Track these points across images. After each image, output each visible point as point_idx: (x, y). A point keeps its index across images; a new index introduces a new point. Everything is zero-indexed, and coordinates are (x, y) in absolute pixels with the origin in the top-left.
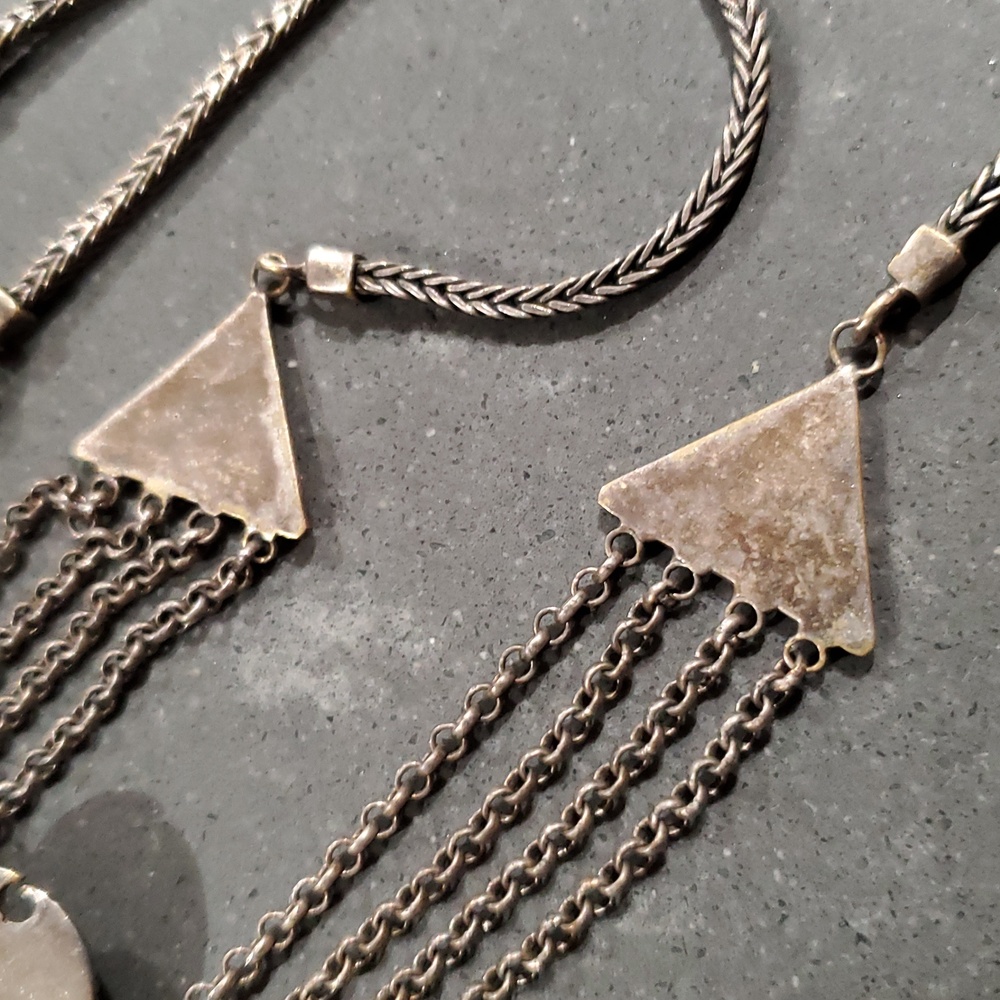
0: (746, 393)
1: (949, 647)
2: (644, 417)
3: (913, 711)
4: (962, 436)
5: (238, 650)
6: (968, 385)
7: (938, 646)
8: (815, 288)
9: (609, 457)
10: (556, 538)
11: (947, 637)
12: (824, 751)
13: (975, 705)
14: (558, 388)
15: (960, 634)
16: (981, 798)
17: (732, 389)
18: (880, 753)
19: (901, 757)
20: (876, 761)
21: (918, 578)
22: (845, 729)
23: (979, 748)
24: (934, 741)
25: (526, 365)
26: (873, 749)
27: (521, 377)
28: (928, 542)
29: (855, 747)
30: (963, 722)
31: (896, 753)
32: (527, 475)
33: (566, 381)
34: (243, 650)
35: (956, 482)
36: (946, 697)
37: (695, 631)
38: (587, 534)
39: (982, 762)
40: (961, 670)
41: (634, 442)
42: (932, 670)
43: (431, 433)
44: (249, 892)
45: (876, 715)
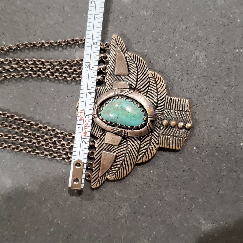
0: (182, 23)
1: (205, 77)
2: (162, 23)
3: (196, 86)
4: (217, 40)
5: (76, 51)
6: (221, 31)
7: (203, 76)
8: (199, 6)
9: (154, 30)
10: (141, 43)
11: (205, 75)
12: (179, 90)
13: (207, 87)
14: (147, 14)
15: (208, 75)
16: (204, 103)
17: (179, 22)
18: (189, 93)
19: (192, 94)
20: (188, 94)
21: (203, 63)
22: (184, 87)
23: (206, 95)
24: (198, 92)
25: (142, 8)
26: (188, 92)
27: (140, 10)
28: (207, 58)
29: (184, 91)
30: (204, 90)
31: (191, 93)
32: (137, 30)
33: (149, 13)
34: (77, 51)
35: (214, 48)
36: (202, 85)
37: (162, 65)
38: (146, 43)
39: (206, 97)
40: (206, 81)
41: (159, 28)
42: (201, 80)
43: (121, 17)
44: (71, 96)
45: (190, 86)
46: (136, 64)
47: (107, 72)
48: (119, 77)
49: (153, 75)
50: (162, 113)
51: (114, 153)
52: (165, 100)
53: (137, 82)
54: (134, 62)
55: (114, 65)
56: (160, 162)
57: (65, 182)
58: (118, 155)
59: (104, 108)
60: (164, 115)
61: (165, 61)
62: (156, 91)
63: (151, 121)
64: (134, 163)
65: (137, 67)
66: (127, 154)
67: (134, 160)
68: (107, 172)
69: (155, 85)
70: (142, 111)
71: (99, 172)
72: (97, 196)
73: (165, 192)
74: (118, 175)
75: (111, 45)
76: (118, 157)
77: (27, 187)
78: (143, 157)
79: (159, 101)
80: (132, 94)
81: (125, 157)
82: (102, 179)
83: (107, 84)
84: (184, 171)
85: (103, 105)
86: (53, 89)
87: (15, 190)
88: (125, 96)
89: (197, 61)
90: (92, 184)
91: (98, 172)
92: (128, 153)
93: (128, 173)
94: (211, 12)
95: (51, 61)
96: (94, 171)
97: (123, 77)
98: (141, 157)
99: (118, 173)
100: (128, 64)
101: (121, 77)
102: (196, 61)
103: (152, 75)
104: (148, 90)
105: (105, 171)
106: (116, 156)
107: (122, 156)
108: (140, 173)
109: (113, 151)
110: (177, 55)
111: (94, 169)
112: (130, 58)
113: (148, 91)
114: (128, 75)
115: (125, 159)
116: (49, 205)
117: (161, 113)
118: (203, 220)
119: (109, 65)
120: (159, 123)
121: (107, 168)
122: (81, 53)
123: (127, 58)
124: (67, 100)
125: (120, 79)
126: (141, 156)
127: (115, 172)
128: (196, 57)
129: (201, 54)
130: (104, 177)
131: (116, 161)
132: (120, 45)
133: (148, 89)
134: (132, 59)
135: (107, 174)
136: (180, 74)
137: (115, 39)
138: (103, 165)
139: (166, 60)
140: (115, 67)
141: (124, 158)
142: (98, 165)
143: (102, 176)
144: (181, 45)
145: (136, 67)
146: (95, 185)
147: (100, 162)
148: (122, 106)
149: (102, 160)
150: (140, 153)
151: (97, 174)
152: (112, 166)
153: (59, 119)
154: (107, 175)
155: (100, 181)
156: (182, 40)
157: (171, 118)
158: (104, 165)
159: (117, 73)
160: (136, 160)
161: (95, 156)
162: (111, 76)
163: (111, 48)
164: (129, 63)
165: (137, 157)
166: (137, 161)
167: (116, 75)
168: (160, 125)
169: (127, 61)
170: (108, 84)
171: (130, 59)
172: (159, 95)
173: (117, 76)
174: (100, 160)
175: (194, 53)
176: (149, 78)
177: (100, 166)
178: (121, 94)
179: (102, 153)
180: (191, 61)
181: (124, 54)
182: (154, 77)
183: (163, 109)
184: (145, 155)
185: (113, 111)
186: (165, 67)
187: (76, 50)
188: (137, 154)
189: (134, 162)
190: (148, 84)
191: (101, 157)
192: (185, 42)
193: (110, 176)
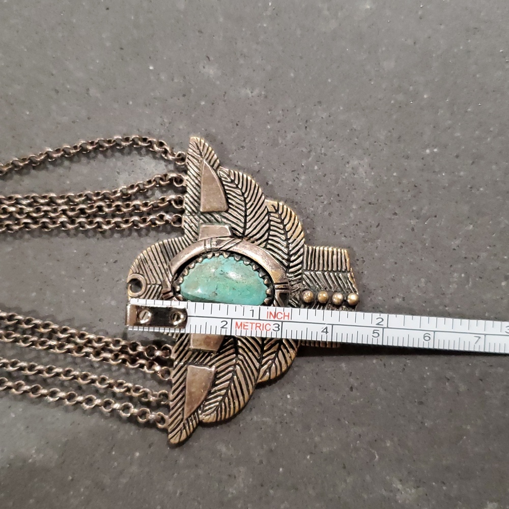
46: (241, 190)
47: (185, 207)
48: (208, 216)
49: (276, 208)
50: (300, 279)
51: (211, 366)
52: (303, 254)
53: (245, 223)
54: (237, 185)
55: (197, 194)
56: (304, 377)
57: (112, 438)
58: (219, 369)
59: (185, 278)
60: (304, 283)
61: (294, 181)
62: (283, 237)
63: (281, 295)
64: (254, 383)
65: (243, 194)
66: (238, 367)
67: (252, 377)
68: (199, 407)
69: (281, 226)
70: (261, 278)
71: (183, 409)
72: (183, 459)
73: (319, 436)
74: (223, 410)
75: (190, 157)
76: (221, 375)
77: (35, 456)
78: (269, 368)
79: (291, 255)
80: (239, 246)
81: (235, 372)
82: (191, 423)
83: (186, 231)
84: (351, 389)
85: (183, 272)
86: (75, 251)
87: (8, 466)
88: (226, 251)
89: (355, 176)
90: (170, 436)
91: (181, 409)
92: (239, 365)
93: (242, 403)
94: (372, 83)
95: (69, 194)
96: (173, 408)
97: (217, 216)
98: (267, 369)
99: (223, 407)
100: (225, 190)
101: (214, 215)
102: (352, 175)
103: (274, 207)
104: (268, 237)
105: (196, 406)
106: (217, 373)
107: (227, 371)
108: (265, 402)
109: (210, 364)
110: (316, 168)
111: (172, 404)
112: (227, 179)
113: (268, 239)
114: (227, 211)
115: (235, 377)
116: (82, 490)
117: (298, 279)
118: (398, 482)
119: (187, 195)
120: (296, 299)
121: (200, 399)
122: (129, 175)
123: (223, 179)
124: (106, 270)
125: (212, 220)
126: (266, 366)
127: (217, 406)
128: (353, 168)
129: (362, 162)
130: (195, 418)
131: (217, 382)
132: (207, 155)
133: (269, 235)
134: (232, 180)
135: (200, 412)
136: (325, 203)
137: (197, 144)
138: (190, 393)
139: (297, 177)
140: (199, 198)
141: (233, 375)
142: (180, 396)
143: (190, 416)
144: (323, 149)
145: (241, 194)
146: (178, 438)
147: (184, 387)
148: (222, 271)
149: (187, 383)
150: (264, 361)
151: (180, 414)
152: (209, 393)
153: (92, 309)
154: (201, 414)
155: (187, 428)
156: (324, 140)
157: (318, 286)
158: (193, 393)
159: (204, 208)
160: (258, 377)
161: (173, 378)
162: (194, 214)
163: (190, 162)
164: (226, 187)
165: (258, 371)
166: (260, 377)
167: (202, 213)
168: (297, 302)
169: (223, 185)
170: (189, 231)
171: (229, 180)
172: (290, 245)
173: (205, 215)
174: (184, 383)
175: (348, 163)
176: (269, 213)
177: (184, 396)
178: (217, 249)
179: (186, 370)
180: (344, 177)
181: (216, 171)
182: (277, 211)
183: (300, 271)
184: (274, 365)
185: (206, 281)
186: (296, 192)
187: (118, 171)
188: (257, 365)
189: (253, 381)
190: (268, 225)
191: (185, 379)
192: (330, 142)
193: (207, 415)
